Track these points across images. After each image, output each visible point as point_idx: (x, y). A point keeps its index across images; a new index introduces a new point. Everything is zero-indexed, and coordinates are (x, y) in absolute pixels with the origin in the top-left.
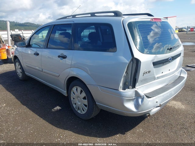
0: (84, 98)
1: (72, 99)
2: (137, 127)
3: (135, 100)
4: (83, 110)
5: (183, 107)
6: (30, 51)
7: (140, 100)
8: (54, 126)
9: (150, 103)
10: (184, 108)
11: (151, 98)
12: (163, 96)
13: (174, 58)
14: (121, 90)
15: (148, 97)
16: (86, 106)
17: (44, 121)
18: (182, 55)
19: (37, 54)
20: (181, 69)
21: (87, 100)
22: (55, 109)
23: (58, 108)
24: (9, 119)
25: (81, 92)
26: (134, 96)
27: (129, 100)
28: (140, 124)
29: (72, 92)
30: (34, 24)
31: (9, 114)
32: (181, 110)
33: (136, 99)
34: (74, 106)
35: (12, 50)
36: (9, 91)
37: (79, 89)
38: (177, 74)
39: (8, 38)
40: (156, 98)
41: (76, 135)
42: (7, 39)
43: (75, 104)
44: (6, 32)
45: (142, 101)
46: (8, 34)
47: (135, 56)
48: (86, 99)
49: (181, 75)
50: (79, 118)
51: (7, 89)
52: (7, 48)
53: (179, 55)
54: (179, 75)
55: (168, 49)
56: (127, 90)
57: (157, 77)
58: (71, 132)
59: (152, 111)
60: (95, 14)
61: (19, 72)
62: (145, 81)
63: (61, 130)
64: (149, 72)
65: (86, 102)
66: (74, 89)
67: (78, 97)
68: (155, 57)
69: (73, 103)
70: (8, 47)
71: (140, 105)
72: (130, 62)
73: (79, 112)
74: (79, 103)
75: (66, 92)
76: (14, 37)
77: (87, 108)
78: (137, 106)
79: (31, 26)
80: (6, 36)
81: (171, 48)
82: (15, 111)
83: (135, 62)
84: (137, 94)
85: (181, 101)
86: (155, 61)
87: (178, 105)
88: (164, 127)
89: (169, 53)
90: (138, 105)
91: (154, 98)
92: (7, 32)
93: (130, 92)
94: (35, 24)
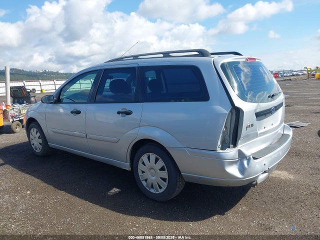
0: (162, 169)
1: (140, 173)
2: (238, 205)
3: (238, 163)
4: (160, 188)
5: (291, 177)
6: (61, 109)
7: (245, 162)
8: (121, 213)
9: (257, 165)
10: (293, 178)
11: (257, 159)
12: (271, 157)
13: (276, 108)
14: (219, 150)
15: (254, 158)
16: (164, 180)
17: (102, 209)
18: (284, 105)
19: (78, 112)
20: (283, 124)
21: (166, 172)
22: (111, 191)
23: (115, 190)
24: (46, 210)
25: (157, 160)
26: (238, 157)
27: (232, 163)
28: (241, 201)
29: (139, 163)
30: (23, 70)
31: (43, 204)
32: (289, 180)
33: (239, 161)
34: (144, 183)
35: (12, 112)
36: (27, 173)
37: (153, 157)
38: (280, 131)
39: (6, 93)
40: (263, 160)
41: (158, 221)
42: (5, 95)
43: (146, 180)
44: (3, 85)
45: (248, 164)
46: (6, 87)
47: (236, 105)
48: (165, 170)
49: (285, 133)
50: (153, 200)
51: (23, 171)
52: (4, 108)
53: (281, 105)
54: (282, 133)
55: (269, 97)
56: (227, 150)
57: (260, 133)
58: (148, 219)
59: (259, 178)
60: (170, 54)
61: (36, 143)
62: (248, 138)
63: (134, 218)
64: (252, 125)
65: (165, 174)
66: (144, 158)
67: (151, 168)
68: (257, 106)
69: (141, 180)
70: (7, 106)
71: (246, 169)
72: (229, 113)
73: (152, 191)
74: (154, 178)
75: (128, 164)
76: (14, 91)
77: (166, 184)
78: (242, 170)
79: (19, 74)
80: (4, 90)
81: (273, 96)
82: (51, 199)
83: (234, 113)
84: (241, 155)
85: (286, 170)
86: (258, 111)
87: (284, 175)
88: (274, 202)
89: (271, 101)
90: (243, 168)
91: (261, 159)
92: (4, 83)
93: (231, 153)
94: (26, 72)
